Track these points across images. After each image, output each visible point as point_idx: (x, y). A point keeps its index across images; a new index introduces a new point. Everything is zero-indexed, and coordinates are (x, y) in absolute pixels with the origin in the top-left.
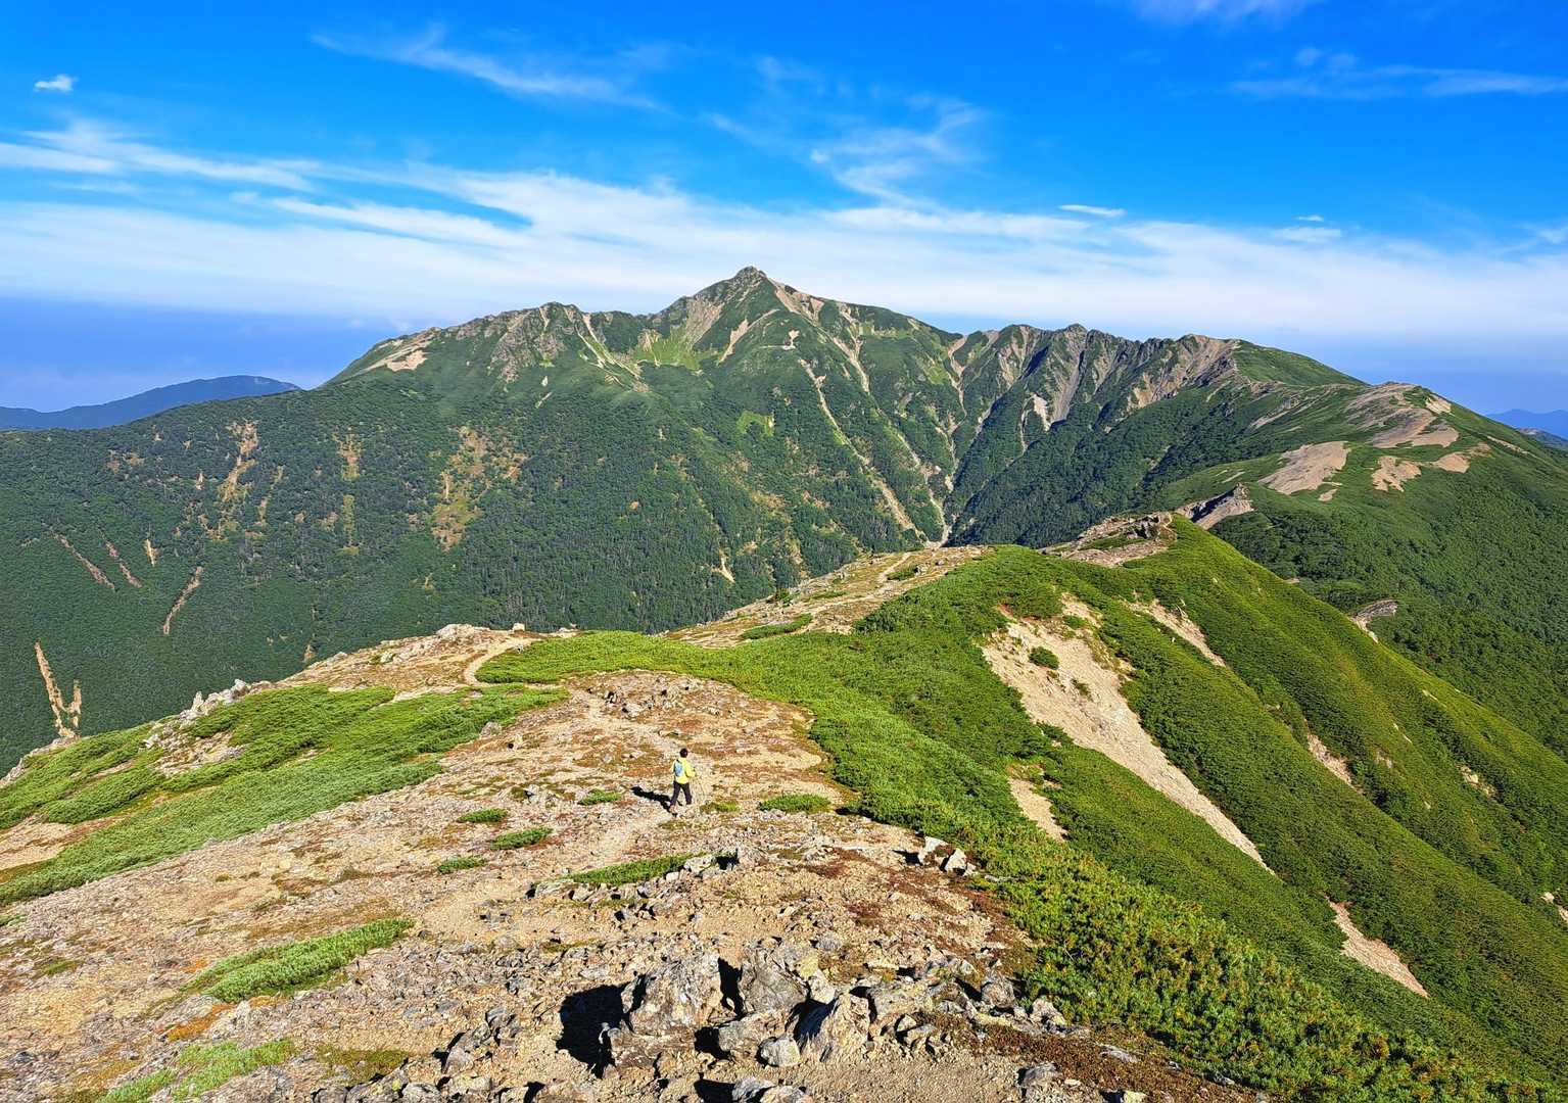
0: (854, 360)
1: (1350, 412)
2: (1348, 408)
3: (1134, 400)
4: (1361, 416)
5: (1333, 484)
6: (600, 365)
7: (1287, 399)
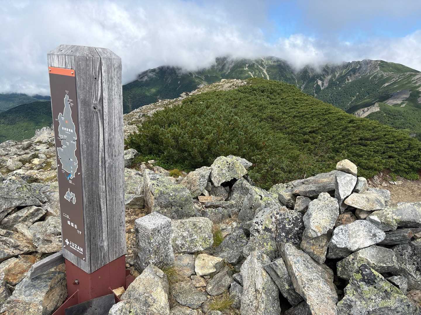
0: (265, 72)
1: (413, 81)
2: (412, 79)
3: (348, 80)
4: (416, 82)
5: (405, 102)
6: (194, 77)
7: (394, 77)
